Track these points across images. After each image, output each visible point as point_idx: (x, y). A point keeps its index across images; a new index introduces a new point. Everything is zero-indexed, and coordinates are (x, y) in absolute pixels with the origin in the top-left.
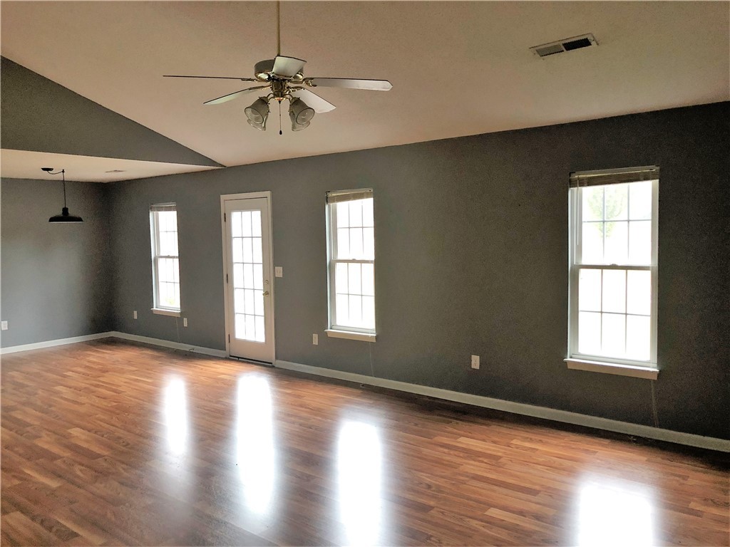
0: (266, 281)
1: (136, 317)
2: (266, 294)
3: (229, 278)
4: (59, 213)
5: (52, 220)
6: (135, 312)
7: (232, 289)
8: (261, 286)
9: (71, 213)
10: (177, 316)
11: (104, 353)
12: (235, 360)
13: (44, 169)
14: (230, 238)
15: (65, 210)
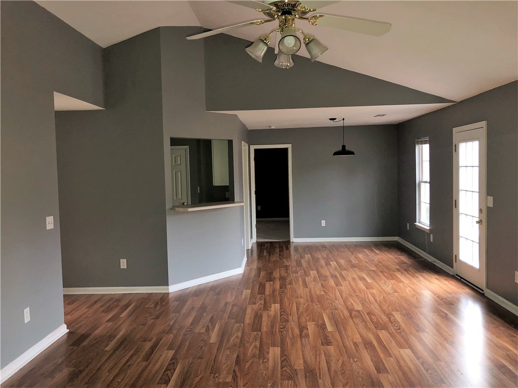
0: (480, 210)
1: (408, 228)
2: (480, 222)
3: (457, 204)
5: (335, 154)
6: (408, 225)
7: (458, 214)
10: (427, 232)
13: (331, 119)
14: (458, 167)
15: (344, 147)
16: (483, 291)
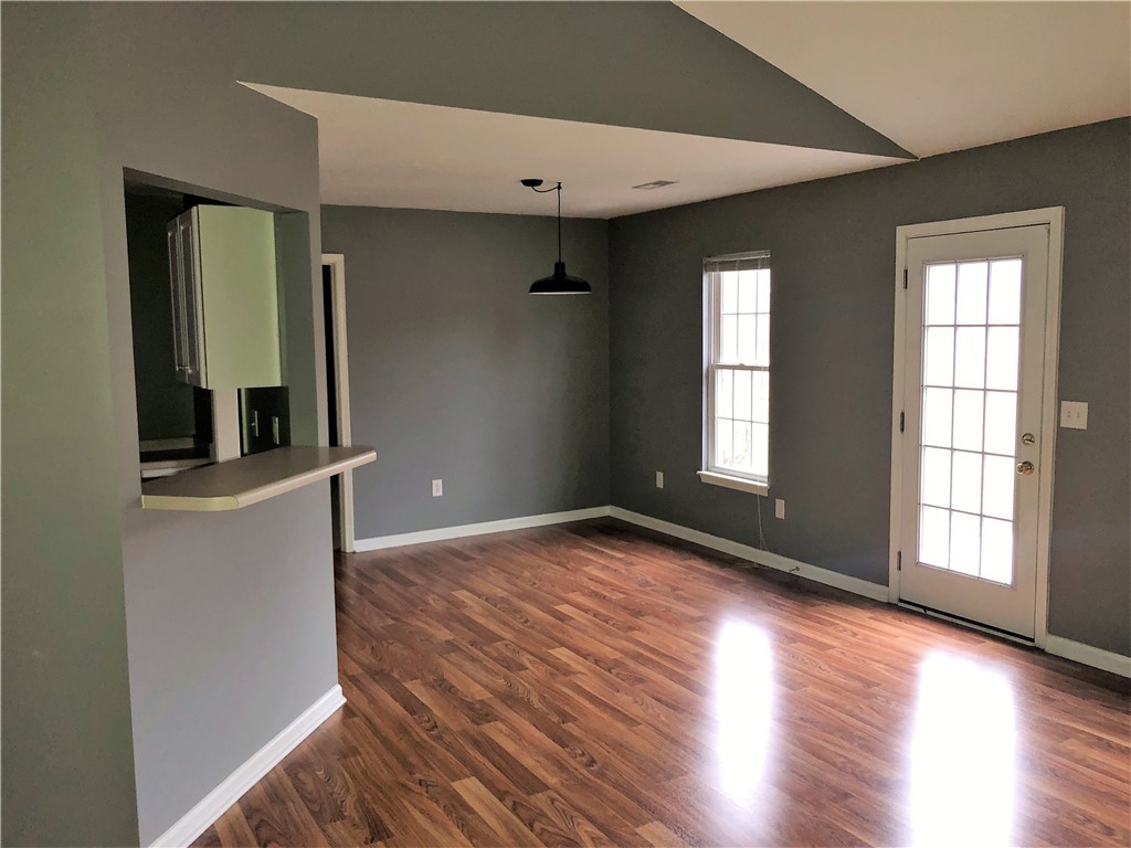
0: (1025, 438)
1: (660, 484)
2: (1025, 467)
3: (911, 422)
4: (549, 272)
5: (537, 287)
6: (660, 475)
7: (917, 448)
8: (1010, 445)
9: (572, 272)
10: (758, 493)
11: (612, 557)
12: (919, 614)
13: (528, 183)
14: (920, 327)
15: (560, 267)
16: (1032, 640)
